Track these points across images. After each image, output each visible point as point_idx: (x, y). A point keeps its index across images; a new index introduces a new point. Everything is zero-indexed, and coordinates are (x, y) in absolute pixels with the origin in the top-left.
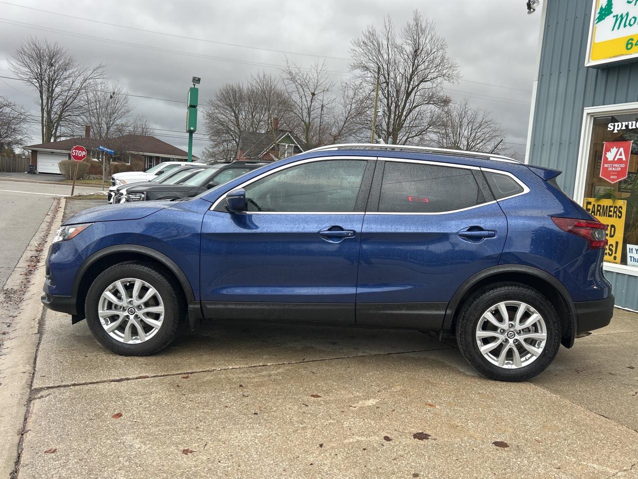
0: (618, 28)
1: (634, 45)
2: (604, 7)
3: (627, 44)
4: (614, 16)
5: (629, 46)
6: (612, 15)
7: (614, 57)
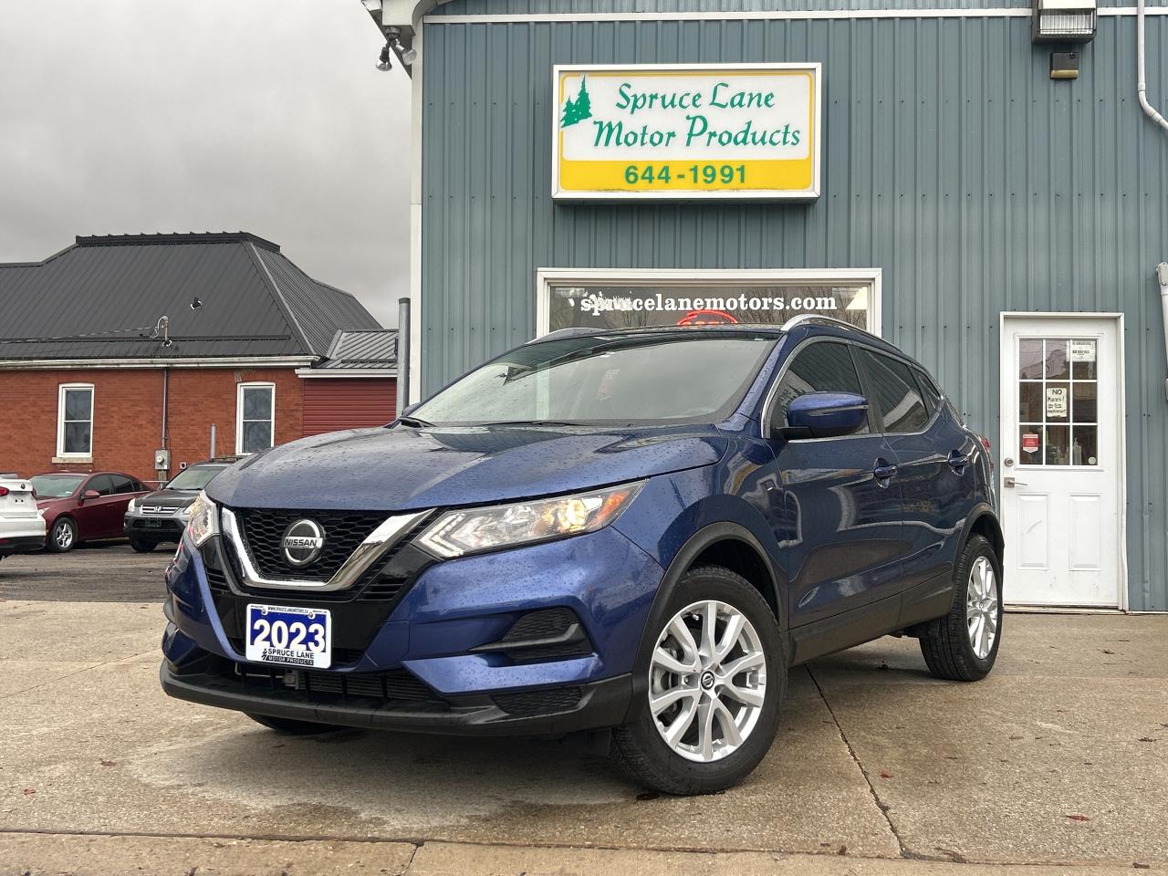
0: (607, 144)
1: (640, 178)
2: (573, 102)
3: (628, 174)
4: (595, 123)
5: (632, 178)
6: (590, 120)
7: (607, 190)
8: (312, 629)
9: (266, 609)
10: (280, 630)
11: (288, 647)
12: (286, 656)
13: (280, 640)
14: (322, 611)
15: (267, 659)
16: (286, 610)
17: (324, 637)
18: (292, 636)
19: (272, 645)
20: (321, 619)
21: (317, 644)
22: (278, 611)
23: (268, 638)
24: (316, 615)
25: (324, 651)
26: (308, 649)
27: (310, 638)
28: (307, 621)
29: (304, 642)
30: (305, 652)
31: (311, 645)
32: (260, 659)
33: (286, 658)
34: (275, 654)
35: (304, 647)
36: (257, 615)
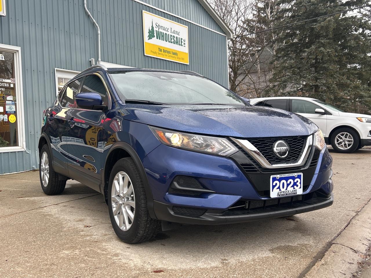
8: (295, 181)
9: (278, 176)
10: (283, 183)
11: (286, 189)
12: (286, 193)
13: (283, 187)
14: (300, 174)
15: (279, 196)
16: (286, 175)
17: (300, 183)
18: (288, 185)
19: (280, 190)
20: (299, 177)
21: (297, 186)
22: (284, 176)
23: (279, 188)
24: (298, 175)
25: (300, 188)
26: (294, 188)
27: (295, 184)
28: (293, 178)
29: (293, 186)
30: (293, 190)
31: (295, 187)
32: (277, 196)
33: (286, 194)
34: (282, 193)
35: (293, 188)
36: (274, 179)
